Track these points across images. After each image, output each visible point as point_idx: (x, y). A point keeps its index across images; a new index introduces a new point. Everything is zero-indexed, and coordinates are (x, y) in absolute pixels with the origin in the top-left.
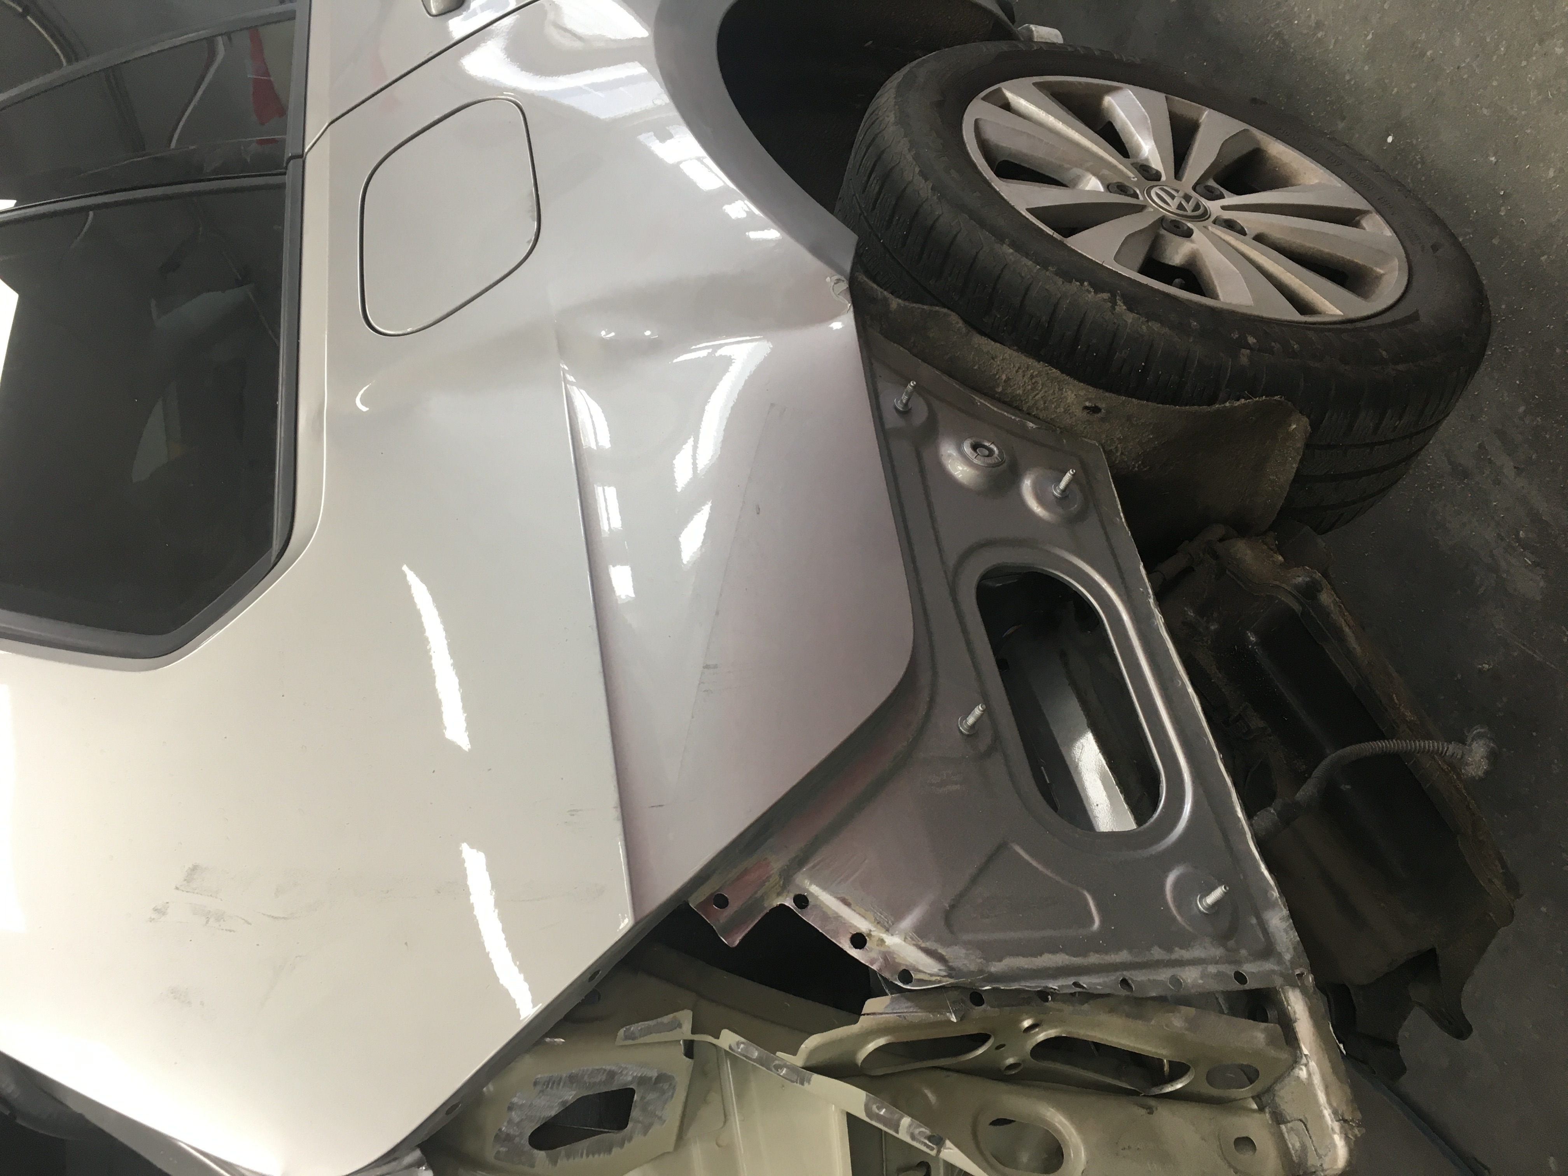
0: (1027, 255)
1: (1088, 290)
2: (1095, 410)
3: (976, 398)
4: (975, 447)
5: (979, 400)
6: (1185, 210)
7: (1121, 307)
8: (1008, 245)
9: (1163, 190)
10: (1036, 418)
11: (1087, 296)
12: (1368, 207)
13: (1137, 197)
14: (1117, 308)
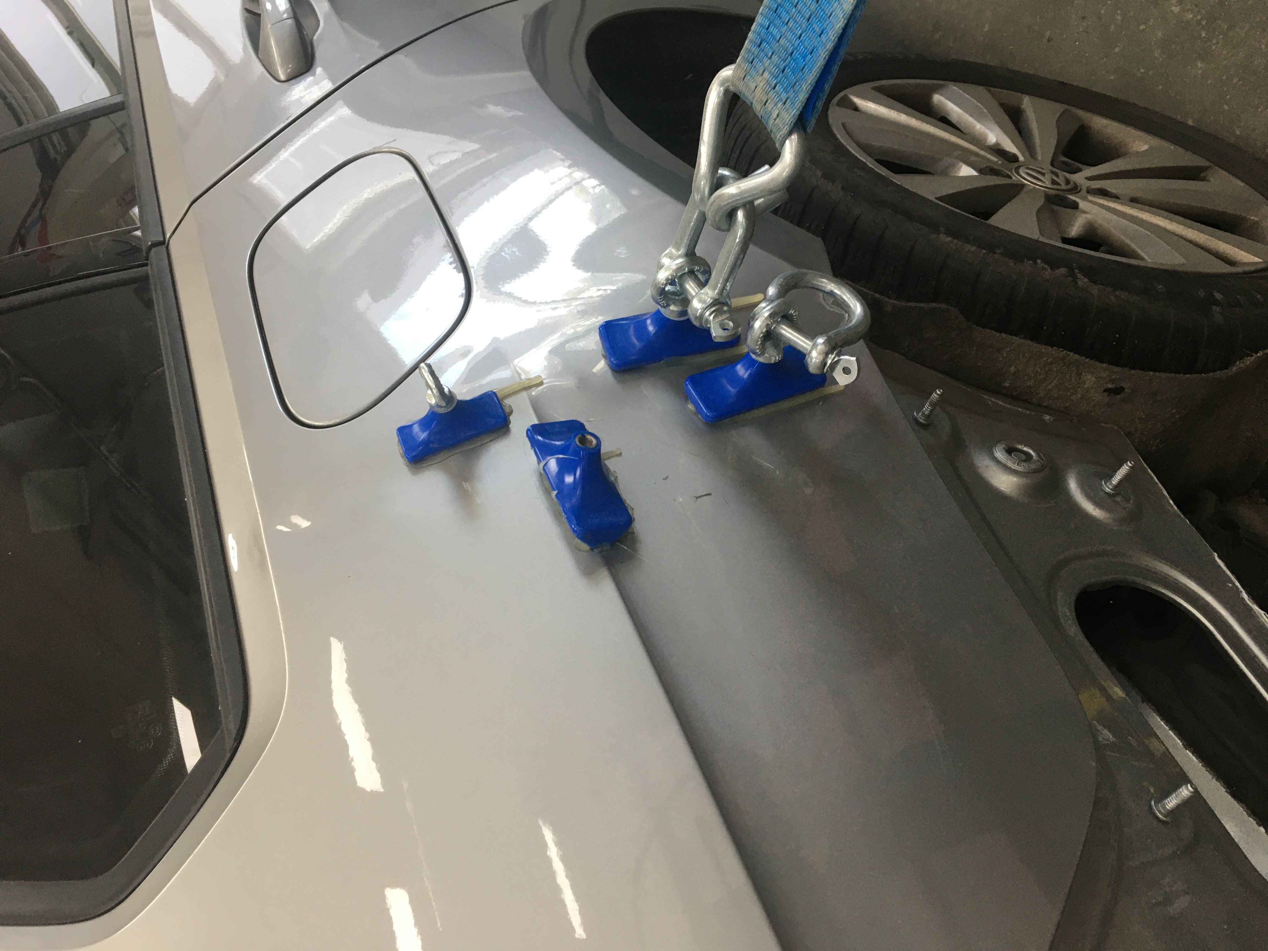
0: (968, 241)
1: (1043, 267)
2: (1118, 391)
3: (985, 397)
4: (1010, 451)
5: (990, 400)
6: (1059, 184)
7: (1082, 281)
8: (945, 234)
9: (1027, 168)
10: (1049, 410)
11: (1044, 274)
12: (1207, 164)
13: (1011, 178)
14: (1080, 283)
